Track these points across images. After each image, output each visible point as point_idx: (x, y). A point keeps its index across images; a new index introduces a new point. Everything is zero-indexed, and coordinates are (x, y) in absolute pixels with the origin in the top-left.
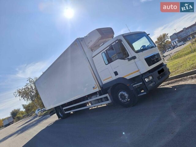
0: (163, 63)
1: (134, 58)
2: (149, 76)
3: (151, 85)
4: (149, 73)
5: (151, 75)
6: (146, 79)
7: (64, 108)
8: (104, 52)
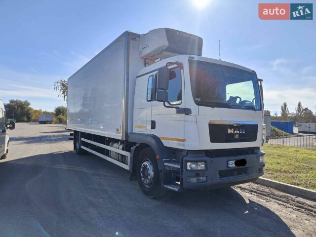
0: (258, 148)
1: (187, 112)
2: (199, 161)
3: (194, 180)
4: (205, 155)
5: (205, 162)
6: (189, 164)
7: (83, 139)
8: (153, 76)
